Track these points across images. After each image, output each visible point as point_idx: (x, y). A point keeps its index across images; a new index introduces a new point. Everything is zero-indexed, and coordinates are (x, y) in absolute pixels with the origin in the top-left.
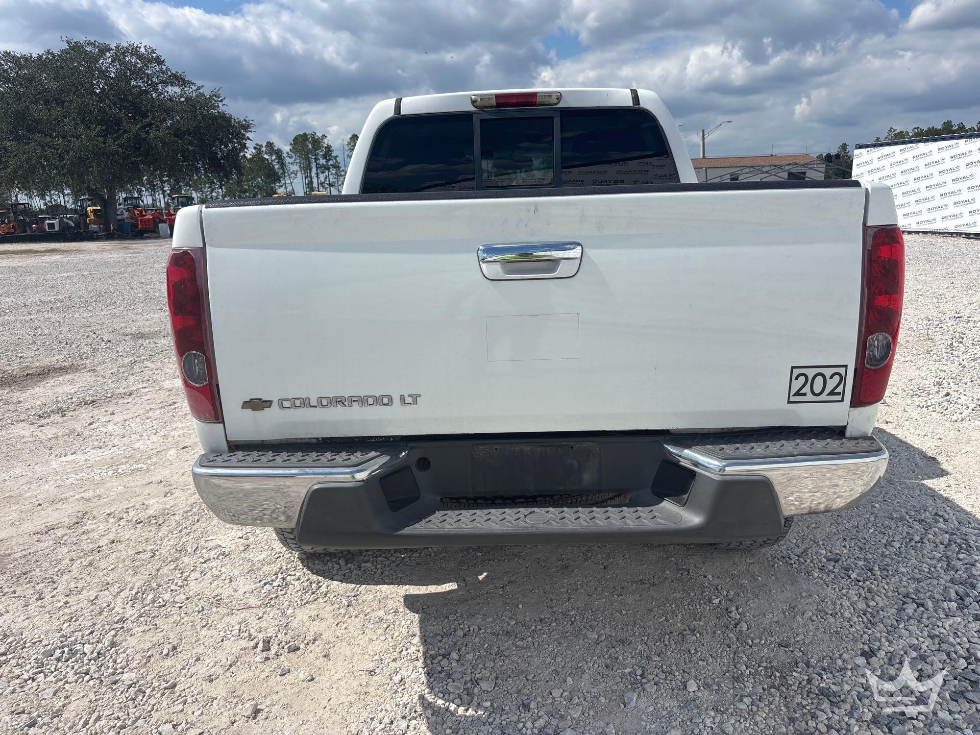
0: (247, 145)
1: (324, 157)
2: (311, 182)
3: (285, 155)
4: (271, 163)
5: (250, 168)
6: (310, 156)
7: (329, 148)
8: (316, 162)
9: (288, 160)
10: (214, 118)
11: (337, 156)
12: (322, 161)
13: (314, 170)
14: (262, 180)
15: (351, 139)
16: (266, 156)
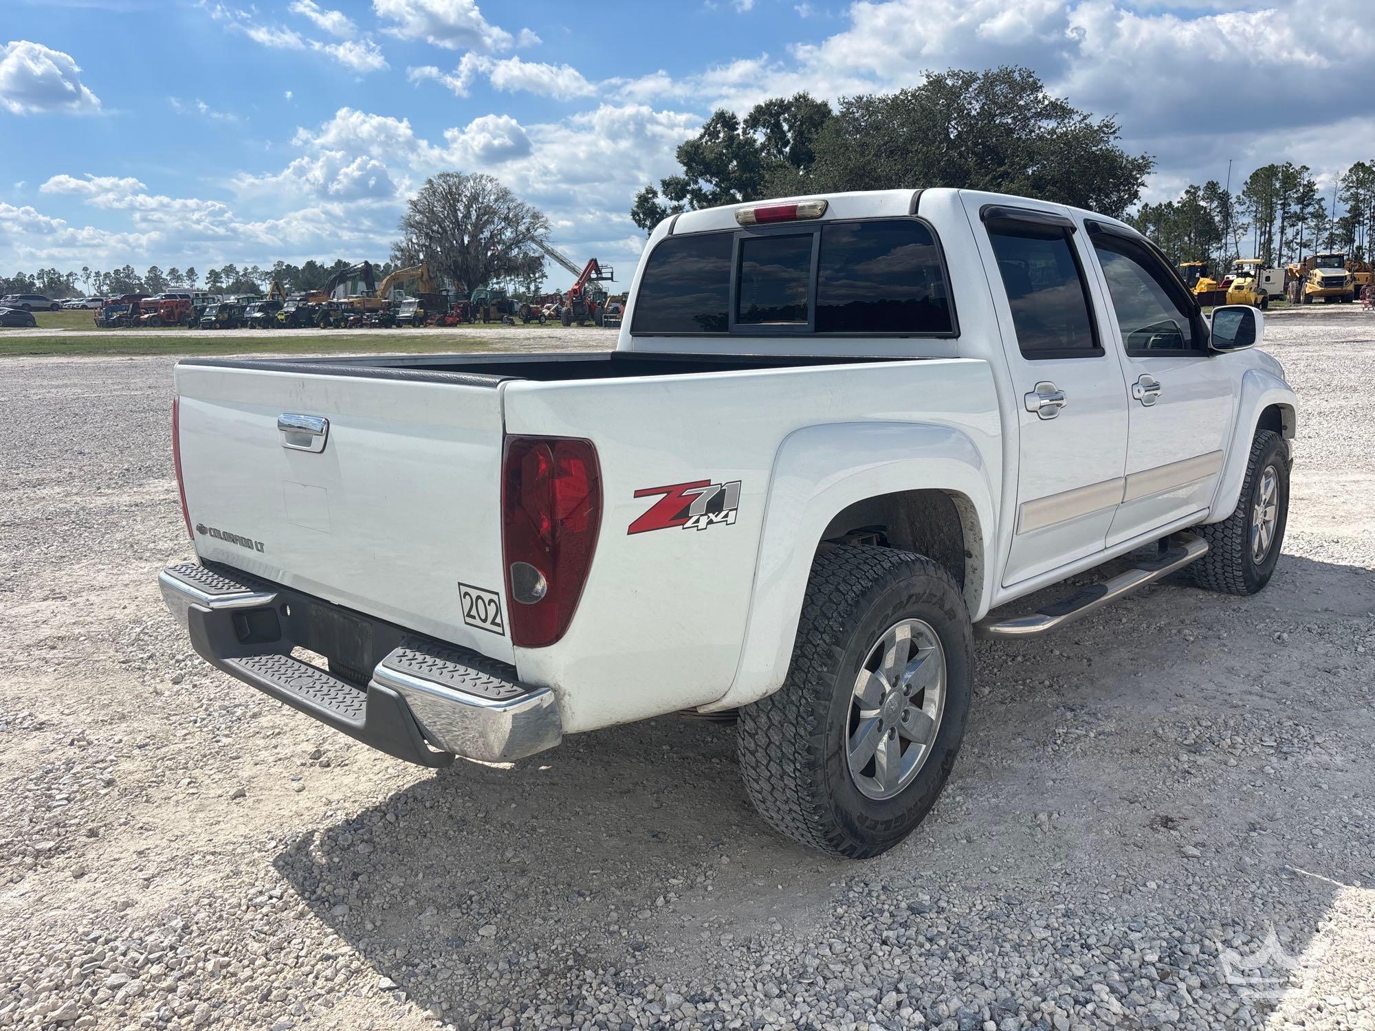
0: (1140, 194)
1: (1300, 201)
2: (1270, 241)
3: (1233, 200)
4: (1209, 214)
5: (1175, 222)
6: (1274, 200)
7: (1310, 185)
8: (1283, 209)
9: (1238, 208)
10: (1094, 158)
11: (1322, 199)
12: (1295, 208)
13: (1278, 223)
14: (1190, 239)
15: (1350, 171)
16: (1202, 203)
